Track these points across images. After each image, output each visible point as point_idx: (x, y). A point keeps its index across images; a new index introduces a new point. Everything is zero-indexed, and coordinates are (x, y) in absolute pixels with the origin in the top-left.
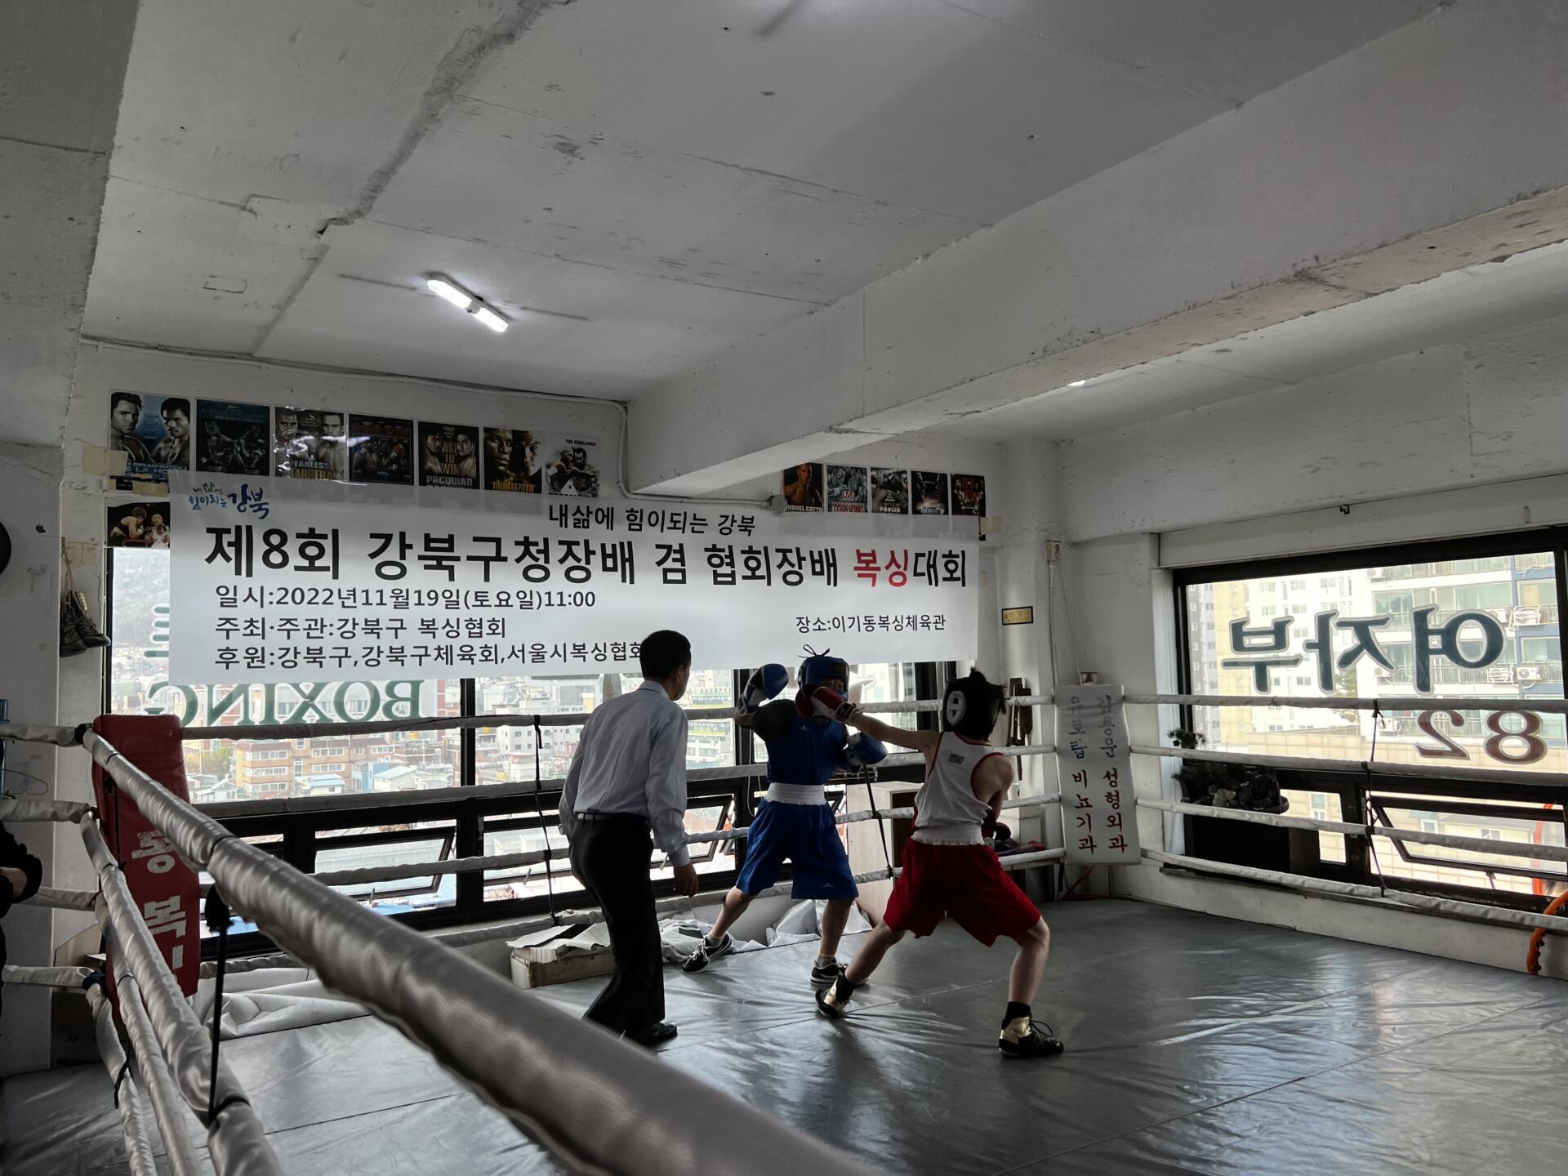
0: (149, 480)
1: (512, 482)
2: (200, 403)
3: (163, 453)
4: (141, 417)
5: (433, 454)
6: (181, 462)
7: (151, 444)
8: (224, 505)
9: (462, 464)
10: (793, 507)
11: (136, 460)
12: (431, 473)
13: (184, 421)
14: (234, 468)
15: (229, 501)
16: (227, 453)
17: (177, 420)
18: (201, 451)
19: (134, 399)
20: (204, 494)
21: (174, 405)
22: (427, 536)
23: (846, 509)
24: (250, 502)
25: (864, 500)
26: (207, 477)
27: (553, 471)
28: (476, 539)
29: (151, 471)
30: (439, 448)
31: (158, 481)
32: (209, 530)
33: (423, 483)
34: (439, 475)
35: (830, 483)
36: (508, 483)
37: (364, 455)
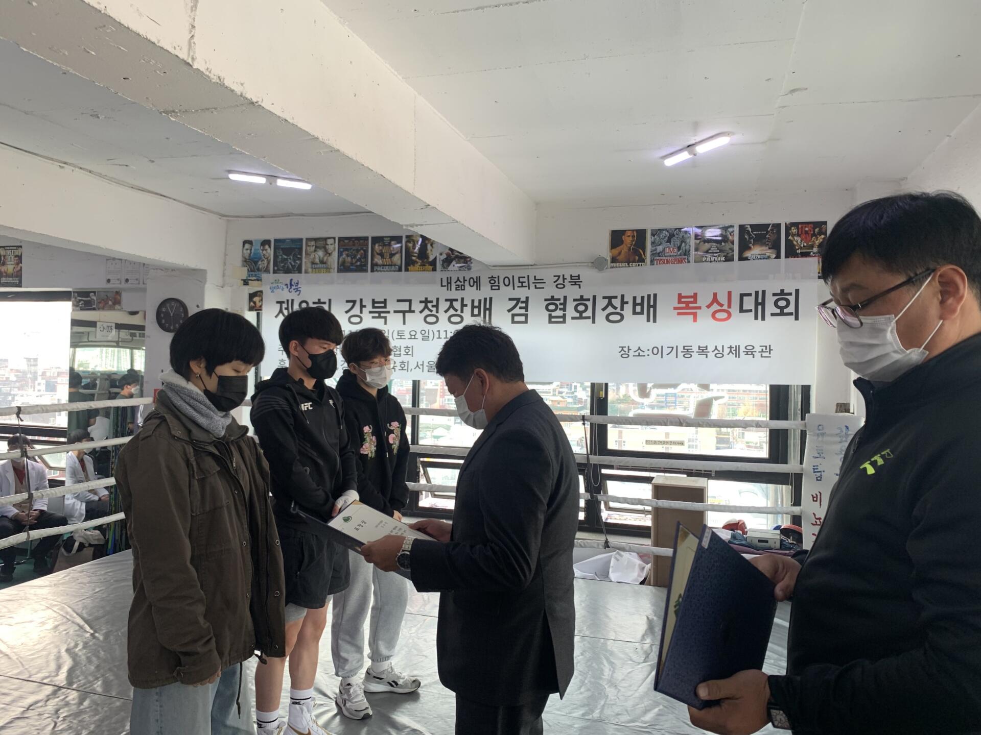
0: (255, 280)
1: (420, 266)
2: (275, 240)
3: (260, 267)
4: (253, 251)
5: (378, 254)
6: (267, 270)
7: (256, 263)
8: (283, 290)
9: (393, 258)
10: (618, 264)
11: (251, 270)
12: (377, 265)
13: (269, 250)
14: (287, 271)
15: (285, 287)
16: (285, 264)
17: (266, 250)
18: (275, 264)
19: (250, 242)
20: (275, 285)
21: (266, 243)
22: (373, 300)
23: (668, 262)
24: (293, 287)
25: (687, 253)
26: (277, 276)
27: (444, 256)
28: (398, 301)
29: (256, 276)
30: (381, 250)
31: (258, 280)
32: (278, 302)
33: (372, 271)
34: (380, 266)
35: (653, 243)
36: (417, 266)
37: (344, 259)
